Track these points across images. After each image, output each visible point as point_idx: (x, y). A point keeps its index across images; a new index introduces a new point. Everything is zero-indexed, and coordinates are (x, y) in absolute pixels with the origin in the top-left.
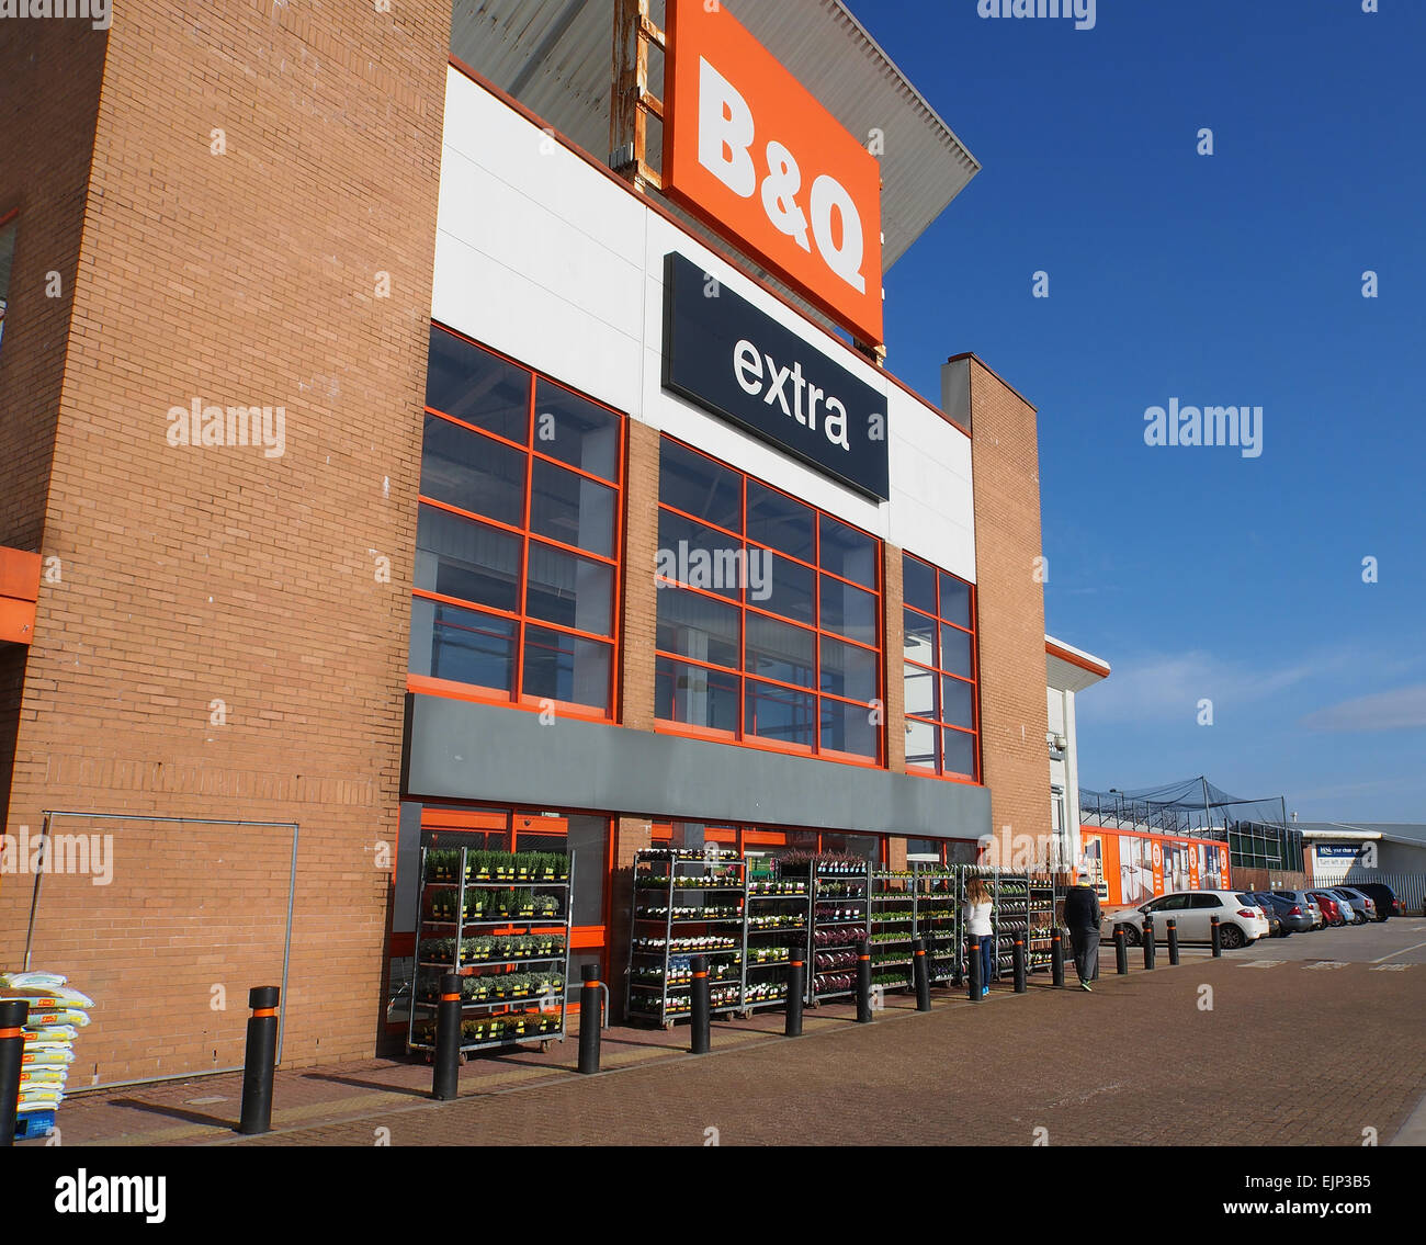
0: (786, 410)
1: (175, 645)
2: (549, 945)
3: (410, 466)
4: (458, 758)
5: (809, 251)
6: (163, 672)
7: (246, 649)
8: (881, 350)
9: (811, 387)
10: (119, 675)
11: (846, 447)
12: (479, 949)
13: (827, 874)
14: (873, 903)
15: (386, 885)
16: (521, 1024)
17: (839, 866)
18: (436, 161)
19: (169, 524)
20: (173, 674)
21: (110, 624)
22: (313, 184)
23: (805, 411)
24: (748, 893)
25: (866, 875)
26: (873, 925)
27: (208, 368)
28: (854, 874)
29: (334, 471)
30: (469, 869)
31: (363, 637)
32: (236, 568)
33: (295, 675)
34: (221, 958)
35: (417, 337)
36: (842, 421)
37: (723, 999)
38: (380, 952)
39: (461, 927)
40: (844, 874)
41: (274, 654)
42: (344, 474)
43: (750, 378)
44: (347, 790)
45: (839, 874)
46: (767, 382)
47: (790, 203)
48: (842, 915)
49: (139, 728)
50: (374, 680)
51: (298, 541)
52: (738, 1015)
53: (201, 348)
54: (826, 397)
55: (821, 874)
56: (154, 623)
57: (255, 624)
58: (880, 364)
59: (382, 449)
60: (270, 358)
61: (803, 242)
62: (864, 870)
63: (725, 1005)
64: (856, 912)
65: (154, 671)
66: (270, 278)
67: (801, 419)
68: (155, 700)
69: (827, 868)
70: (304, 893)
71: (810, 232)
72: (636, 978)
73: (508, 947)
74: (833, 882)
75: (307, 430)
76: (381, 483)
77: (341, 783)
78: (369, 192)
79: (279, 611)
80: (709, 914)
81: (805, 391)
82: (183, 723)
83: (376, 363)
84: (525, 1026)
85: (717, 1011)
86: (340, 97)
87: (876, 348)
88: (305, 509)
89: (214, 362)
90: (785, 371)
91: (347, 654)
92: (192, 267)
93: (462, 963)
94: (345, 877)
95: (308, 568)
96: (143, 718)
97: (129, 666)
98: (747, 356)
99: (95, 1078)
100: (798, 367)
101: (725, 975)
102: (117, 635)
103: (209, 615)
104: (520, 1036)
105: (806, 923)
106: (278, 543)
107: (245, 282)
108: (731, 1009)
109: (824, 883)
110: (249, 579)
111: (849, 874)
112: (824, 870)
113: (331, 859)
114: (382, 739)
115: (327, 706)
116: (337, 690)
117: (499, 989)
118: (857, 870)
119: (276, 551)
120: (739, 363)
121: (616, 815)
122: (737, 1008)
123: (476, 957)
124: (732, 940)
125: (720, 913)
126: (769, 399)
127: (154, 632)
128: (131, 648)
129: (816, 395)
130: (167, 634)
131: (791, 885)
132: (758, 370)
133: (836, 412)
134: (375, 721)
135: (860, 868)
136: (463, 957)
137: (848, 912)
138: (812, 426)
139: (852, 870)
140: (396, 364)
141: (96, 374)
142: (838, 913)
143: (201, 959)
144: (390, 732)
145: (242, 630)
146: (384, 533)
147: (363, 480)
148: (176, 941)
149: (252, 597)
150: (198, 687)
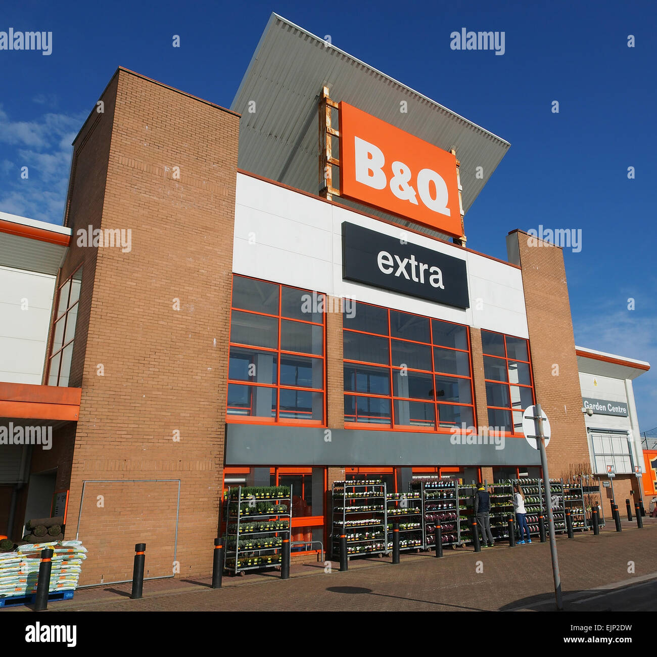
0: (407, 277)
1: (130, 415)
2: (282, 525)
3: (225, 333)
4: (248, 448)
5: (417, 204)
6: (126, 425)
7: (159, 413)
8: (464, 238)
9: (421, 264)
10: (109, 428)
11: (443, 287)
12: (247, 527)
13: (431, 488)
14: (460, 501)
15: (218, 502)
16: (269, 559)
17: (438, 484)
18: (233, 212)
19: (128, 370)
20: (130, 426)
21: (106, 410)
22: (182, 233)
23: (418, 275)
24: (386, 499)
25: (454, 487)
26: (460, 511)
27: (142, 310)
28: (447, 487)
29: (193, 340)
30: (243, 495)
31: (206, 403)
32: (154, 383)
33: (178, 421)
34: (150, 534)
35: (227, 282)
36: (440, 276)
37: (376, 548)
38: (216, 530)
39: (239, 518)
40: (441, 487)
41: (169, 414)
42: (197, 340)
43: (386, 267)
44: (201, 465)
45: (438, 488)
46: (396, 266)
47: (406, 186)
48: (442, 507)
49: (117, 447)
50: (211, 420)
51: (178, 369)
52: (384, 555)
53: (139, 303)
54: (429, 267)
55: (427, 488)
56: (122, 407)
57: (161, 403)
58: (464, 245)
59: (213, 328)
60: (166, 302)
61: (414, 201)
62: (453, 485)
63: (377, 550)
64: (450, 505)
65: (121, 425)
66: (165, 272)
67: (416, 280)
68: (123, 436)
69: (431, 485)
70: (184, 507)
71: (418, 196)
72: (335, 539)
73: (262, 526)
74: (434, 491)
75: (181, 326)
76: (213, 342)
77: (198, 462)
78: (204, 230)
79: (171, 397)
80: (366, 509)
81: (417, 268)
82: (134, 444)
83: (209, 295)
84: (271, 560)
85: (372, 553)
86: (191, 198)
87: (460, 238)
88: (181, 356)
89: (144, 307)
90: (406, 260)
91: (200, 411)
92: (136, 275)
93: (240, 533)
94: (200, 500)
95: (183, 379)
96: (119, 443)
97: (113, 425)
98: (385, 258)
99: (102, 580)
100: (413, 257)
101: (376, 537)
102: (109, 414)
103: (143, 402)
104: (269, 564)
105: (421, 511)
106: (170, 371)
107: (155, 276)
108: (379, 552)
109: (429, 492)
110: (158, 387)
111: (444, 487)
112: (429, 486)
113: (195, 493)
114: (216, 443)
115: (191, 432)
116: (196, 425)
117: (259, 544)
118: (449, 485)
119: (169, 374)
120: (380, 261)
121: (327, 467)
122: (382, 552)
123: (246, 531)
124: (380, 521)
125: (372, 508)
126: (398, 274)
127: (123, 411)
128: (114, 418)
129: (423, 267)
130: (128, 411)
131: (411, 494)
132: (391, 263)
133: (436, 273)
134: (212, 436)
135: (451, 484)
136: (241, 531)
137: (445, 505)
138: (422, 281)
139: (446, 485)
140: (217, 294)
141: (101, 320)
142: (440, 506)
143: (141, 534)
144: (219, 440)
145: (156, 406)
146: (214, 361)
147: (205, 342)
148: (132, 528)
149: (161, 393)
150: (140, 430)
